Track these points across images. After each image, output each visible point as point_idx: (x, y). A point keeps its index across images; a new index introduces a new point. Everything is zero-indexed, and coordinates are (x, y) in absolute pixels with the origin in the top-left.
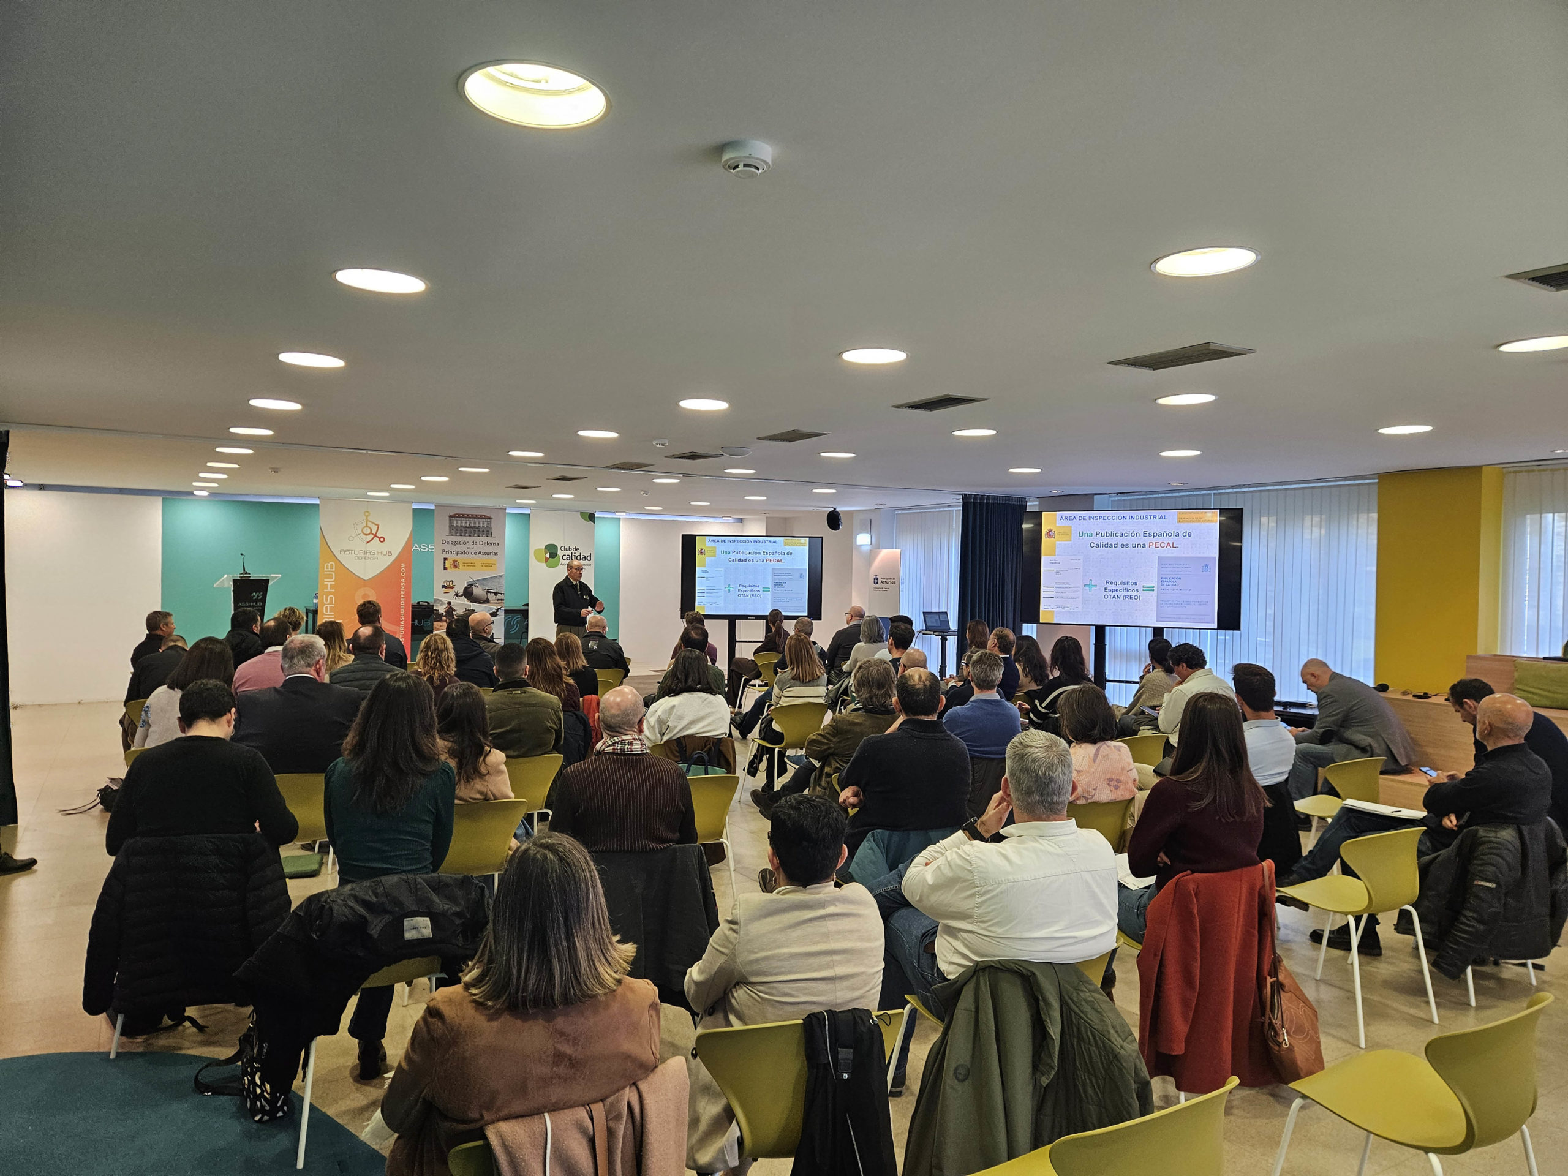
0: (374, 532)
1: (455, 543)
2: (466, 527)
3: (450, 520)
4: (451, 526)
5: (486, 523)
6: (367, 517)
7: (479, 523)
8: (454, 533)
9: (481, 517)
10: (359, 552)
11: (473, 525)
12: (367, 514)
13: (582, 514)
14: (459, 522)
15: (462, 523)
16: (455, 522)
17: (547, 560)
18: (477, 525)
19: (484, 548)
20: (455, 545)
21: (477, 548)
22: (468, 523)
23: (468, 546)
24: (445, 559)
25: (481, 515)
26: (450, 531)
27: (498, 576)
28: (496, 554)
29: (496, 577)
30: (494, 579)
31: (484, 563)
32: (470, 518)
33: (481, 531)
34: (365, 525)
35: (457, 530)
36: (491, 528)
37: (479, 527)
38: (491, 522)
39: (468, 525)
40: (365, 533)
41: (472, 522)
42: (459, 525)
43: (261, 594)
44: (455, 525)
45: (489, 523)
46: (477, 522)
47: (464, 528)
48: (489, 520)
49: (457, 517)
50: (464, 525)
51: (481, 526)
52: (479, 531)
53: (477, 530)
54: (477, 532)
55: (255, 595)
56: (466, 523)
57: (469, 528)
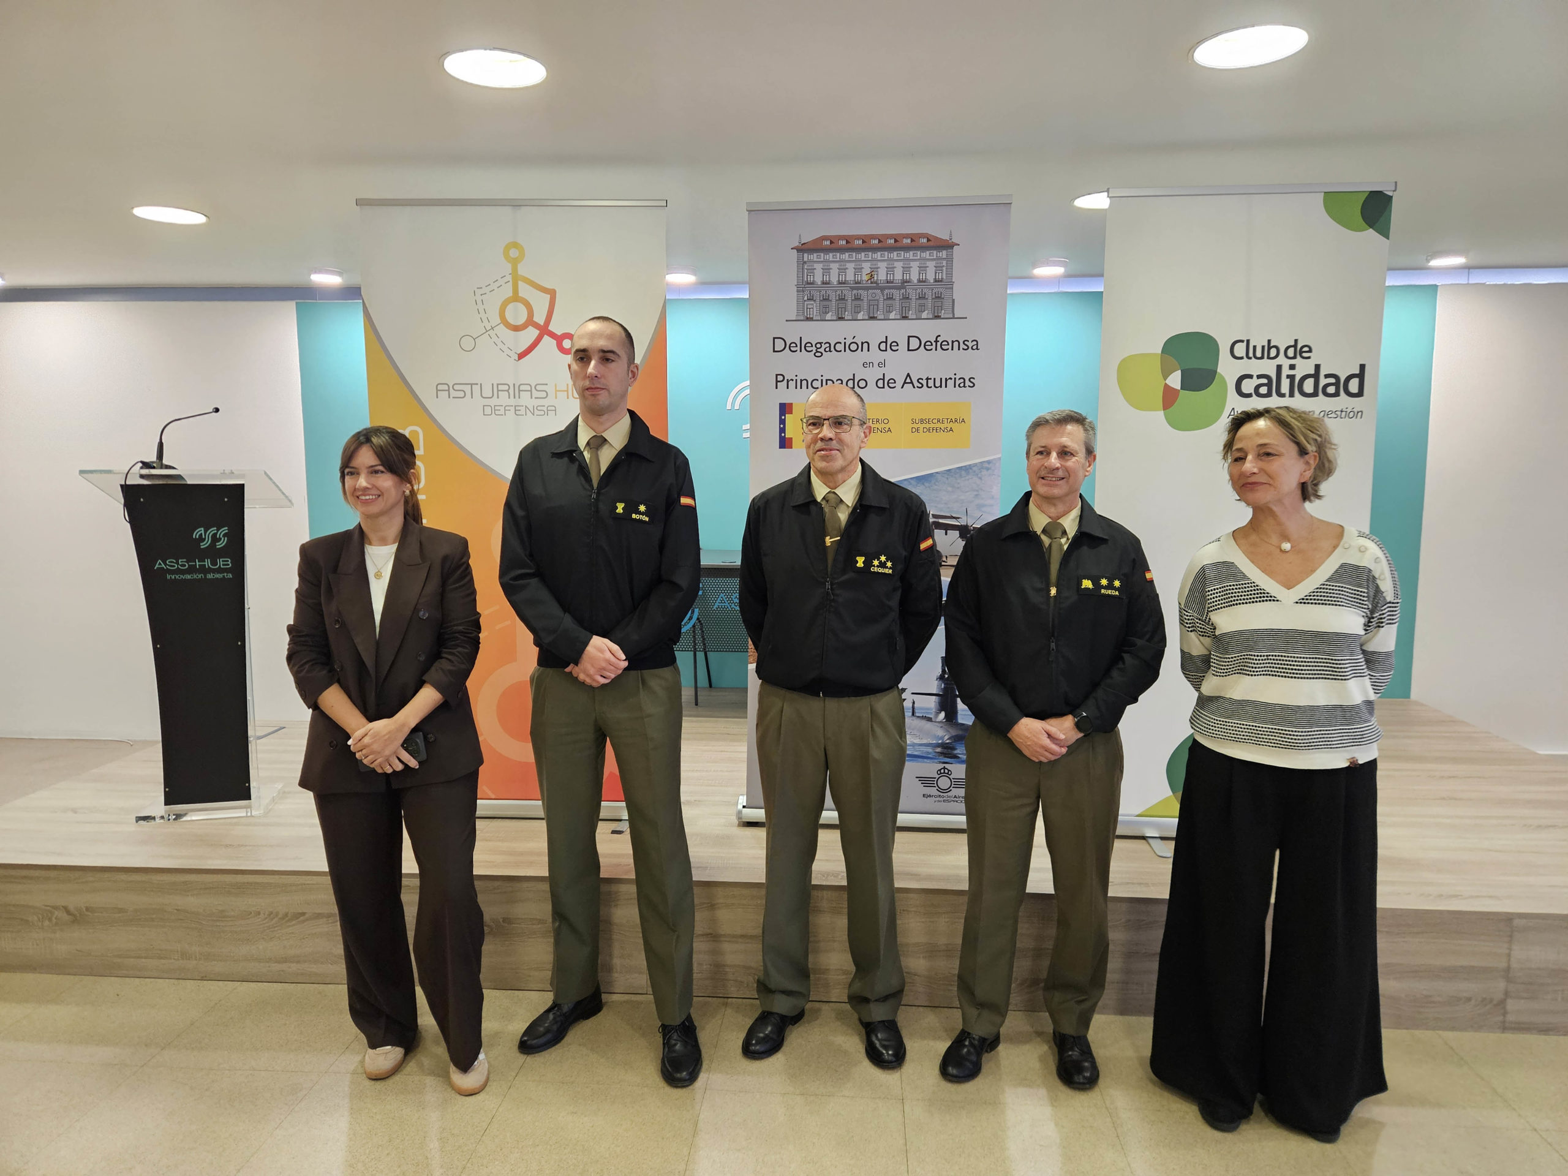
0: (540, 319)
1: (819, 349)
2: (858, 284)
3: (802, 263)
4: (805, 286)
5: (931, 265)
6: (515, 262)
7: (906, 269)
8: (814, 309)
9: (916, 243)
10: (497, 389)
11: (882, 276)
12: (514, 253)
13: (1334, 202)
14: (835, 267)
15: (842, 270)
16: (819, 268)
17: (1169, 398)
18: (898, 276)
19: (922, 364)
20: (818, 354)
21: (898, 364)
22: (867, 268)
23: (862, 356)
24: (785, 409)
25: (913, 238)
26: (801, 303)
27: (975, 465)
28: (966, 383)
29: (967, 469)
30: (961, 476)
31: (922, 421)
32: (874, 249)
33: (913, 296)
34: (510, 294)
35: (827, 299)
36: (950, 285)
37: (904, 282)
38: (950, 260)
39: (865, 278)
40: (512, 321)
41: (883, 266)
42: (834, 280)
43: (225, 530)
44: (818, 280)
45: (944, 263)
46: (899, 266)
47: (852, 289)
48: (944, 254)
49: (826, 250)
50: (850, 277)
51: (915, 278)
52: (906, 298)
53: (897, 294)
54: (897, 304)
55: (205, 535)
56: (858, 270)
57: (867, 289)
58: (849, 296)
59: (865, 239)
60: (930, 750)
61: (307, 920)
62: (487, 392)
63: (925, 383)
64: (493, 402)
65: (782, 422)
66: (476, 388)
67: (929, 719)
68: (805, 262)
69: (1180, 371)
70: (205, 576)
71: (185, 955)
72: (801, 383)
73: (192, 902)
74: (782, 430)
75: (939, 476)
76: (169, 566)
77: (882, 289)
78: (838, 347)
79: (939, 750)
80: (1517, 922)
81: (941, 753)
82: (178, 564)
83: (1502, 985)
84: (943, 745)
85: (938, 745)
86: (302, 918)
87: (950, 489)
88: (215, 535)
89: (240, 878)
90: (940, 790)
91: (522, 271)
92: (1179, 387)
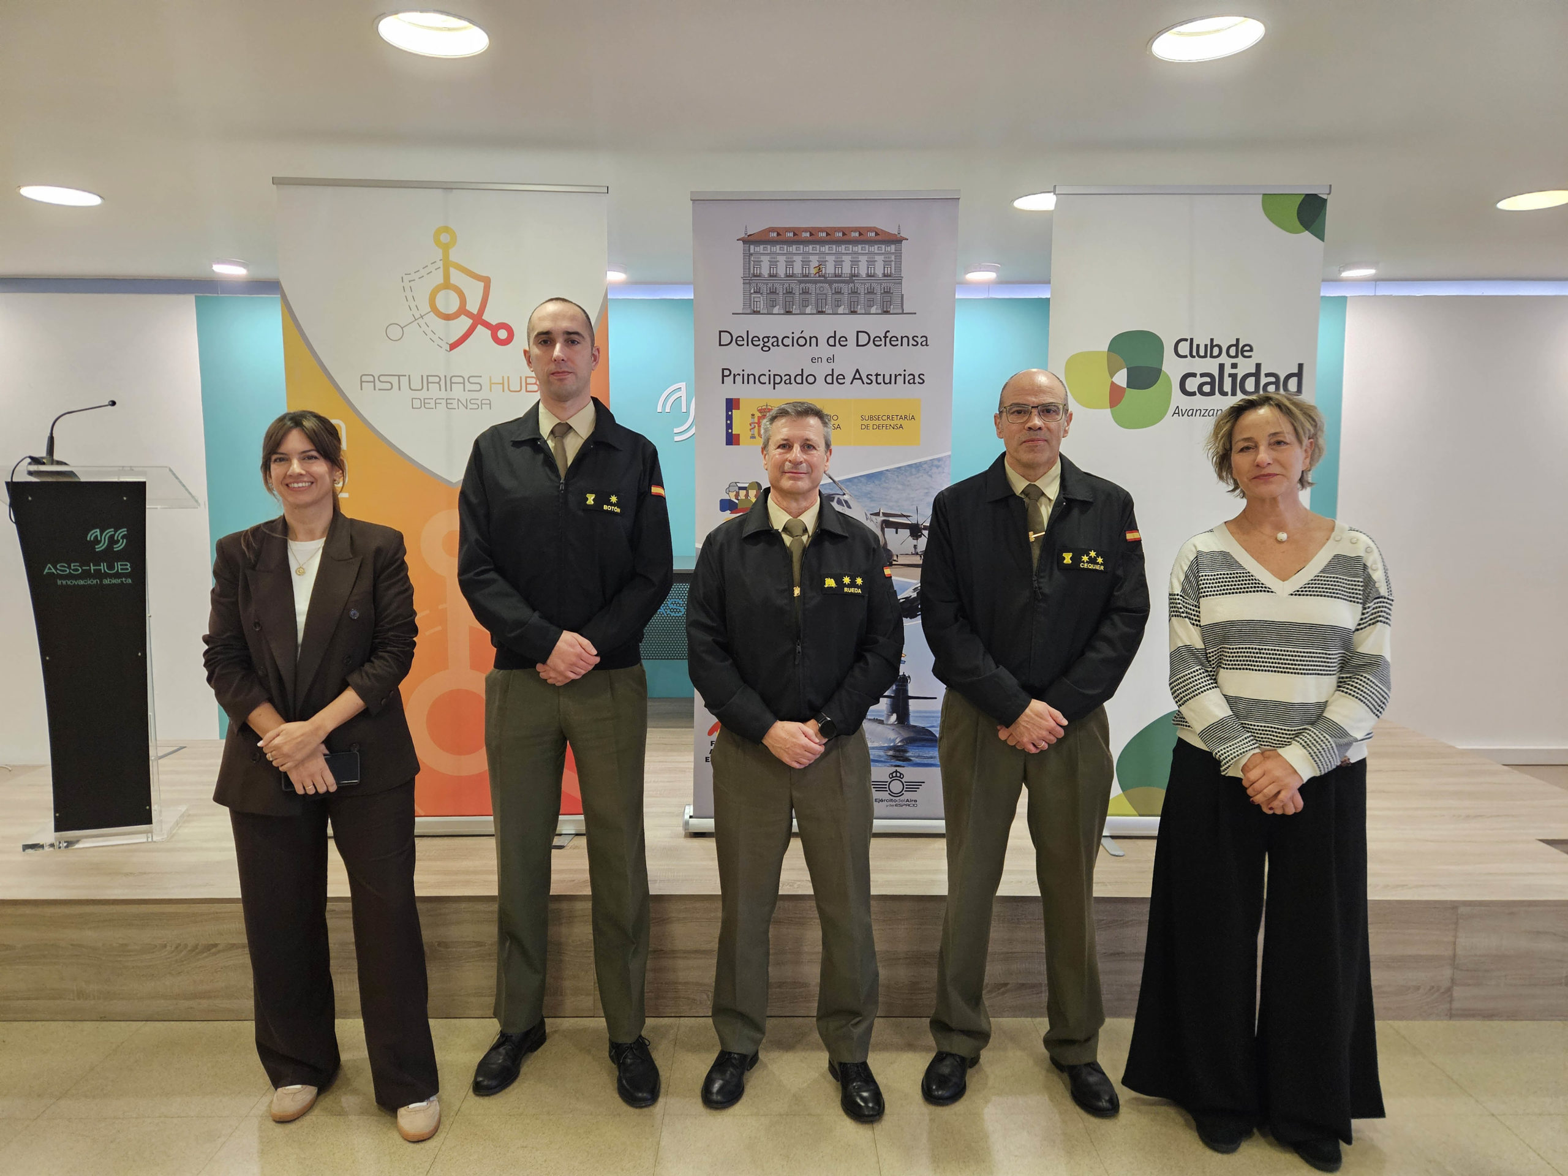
0: (473, 307)
1: (766, 343)
2: (805, 278)
3: (748, 255)
5: (879, 259)
6: (446, 248)
7: (855, 263)
8: (761, 303)
9: (864, 237)
10: (426, 381)
11: (829, 269)
12: (444, 238)
13: (1271, 202)
16: (765, 261)
17: (1116, 396)
18: (846, 270)
19: (873, 360)
20: (765, 348)
21: (847, 360)
22: (814, 261)
23: (810, 351)
24: (732, 404)
25: (861, 231)
27: (926, 462)
28: (915, 379)
29: (918, 466)
30: (911, 474)
31: (871, 418)
32: (822, 242)
33: (862, 290)
34: (440, 280)
35: (773, 292)
36: (899, 281)
37: (853, 275)
38: (898, 255)
39: (813, 271)
40: (442, 310)
41: (830, 259)
42: (781, 272)
43: (123, 531)
44: (765, 272)
45: (893, 258)
46: (847, 259)
47: (800, 282)
48: (892, 248)
49: (773, 242)
50: (798, 270)
51: (863, 272)
52: (854, 292)
53: (845, 289)
54: (845, 298)
55: (100, 537)
56: (806, 263)
57: (815, 282)
58: (797, 288)
59: (813, 232)
60: (882, 753)
61: (219, 952)
62: (417, 384)
63: (875, 379)
64: (422, 394)
65: (729, 418)
66: (404, 381)
67: (881, 722)
68: (751, 254)
69: (1126, 369)
70: (101, 581)
71: (81, 995)
72: (747, 378)
73: (90, 936)
74: (729, 426)
75: (889, 474)
76: (61, 570)
77: (830, 283)
78: (786, 341)
79: (891, 753)
80: (1462, 910)
81: (894, 757)
82: (69, 567)
83: (1448, 972)
84: (895, 748)
85: (890, 748)
86: (214, 950)
87: (900, 487)
88: (112, 537)
89: (143, 909)
90: (892, 794)
91: (454, 256)
92: (1125, 385)
